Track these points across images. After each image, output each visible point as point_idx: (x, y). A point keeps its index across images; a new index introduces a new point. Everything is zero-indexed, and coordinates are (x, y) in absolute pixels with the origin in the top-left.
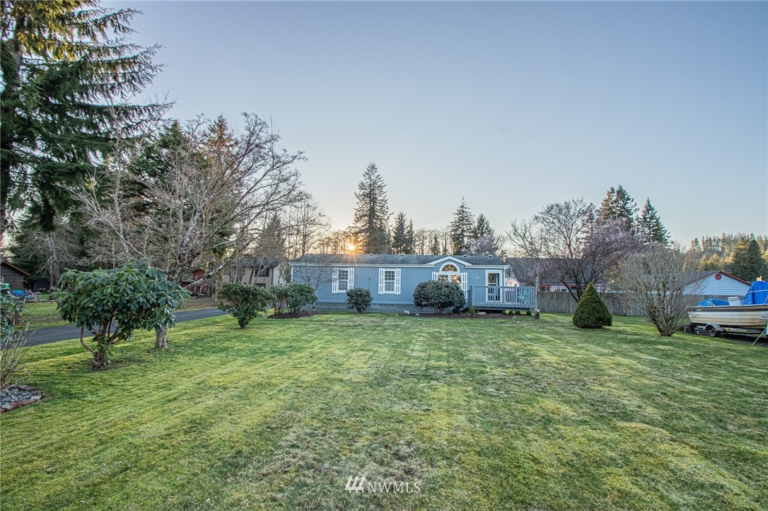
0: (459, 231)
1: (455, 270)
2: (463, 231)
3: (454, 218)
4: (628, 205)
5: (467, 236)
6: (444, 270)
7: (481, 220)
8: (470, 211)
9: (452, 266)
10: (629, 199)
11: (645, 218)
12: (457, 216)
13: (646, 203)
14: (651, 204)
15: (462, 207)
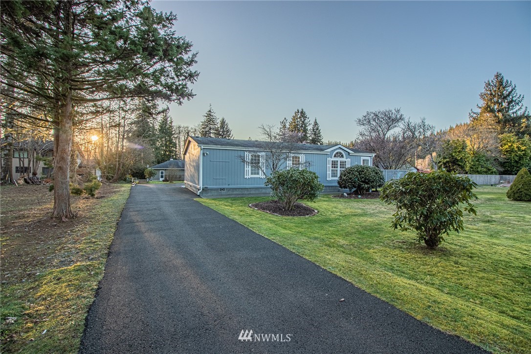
0: (207, 129)
1: (342, 156)
2: (210, 129)
3: (204, 119)
4: (306, 121)
5: (212, 133)
6: (335, 156)
7: (223, 122)
8: (215, 115)
9: (341, 153)
10: (306, 117)
11: (313, 130)
12: (205, 118)
13: (314, 120)
14: (317, 121)
15: (210, 111)
